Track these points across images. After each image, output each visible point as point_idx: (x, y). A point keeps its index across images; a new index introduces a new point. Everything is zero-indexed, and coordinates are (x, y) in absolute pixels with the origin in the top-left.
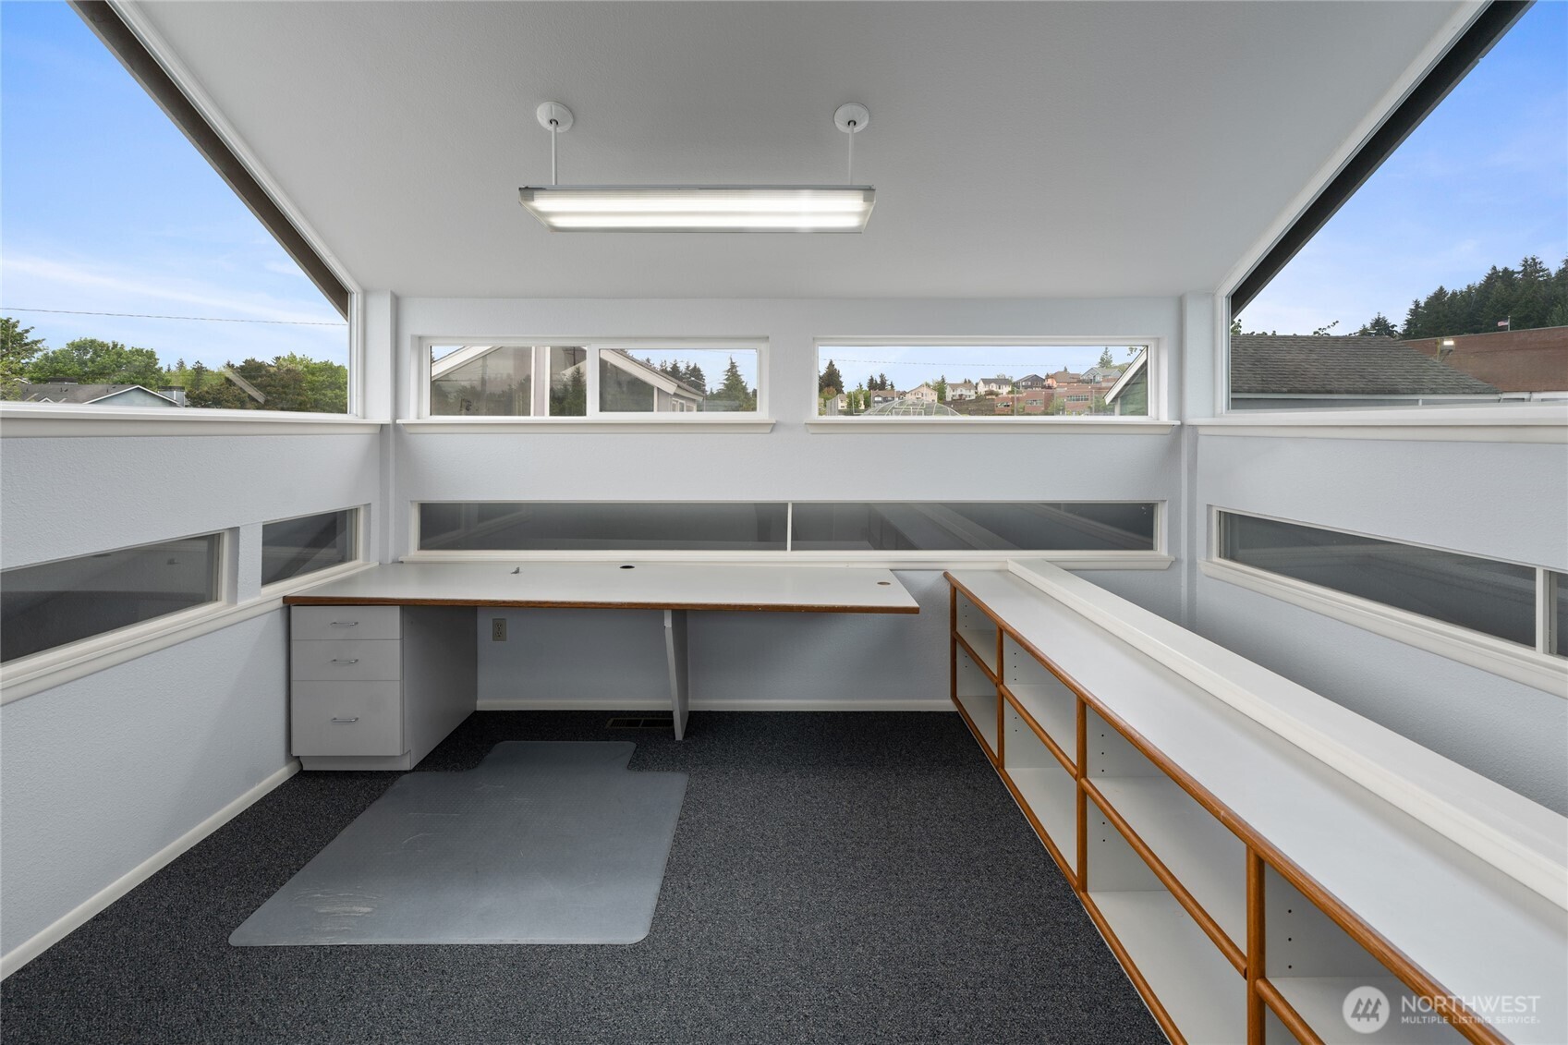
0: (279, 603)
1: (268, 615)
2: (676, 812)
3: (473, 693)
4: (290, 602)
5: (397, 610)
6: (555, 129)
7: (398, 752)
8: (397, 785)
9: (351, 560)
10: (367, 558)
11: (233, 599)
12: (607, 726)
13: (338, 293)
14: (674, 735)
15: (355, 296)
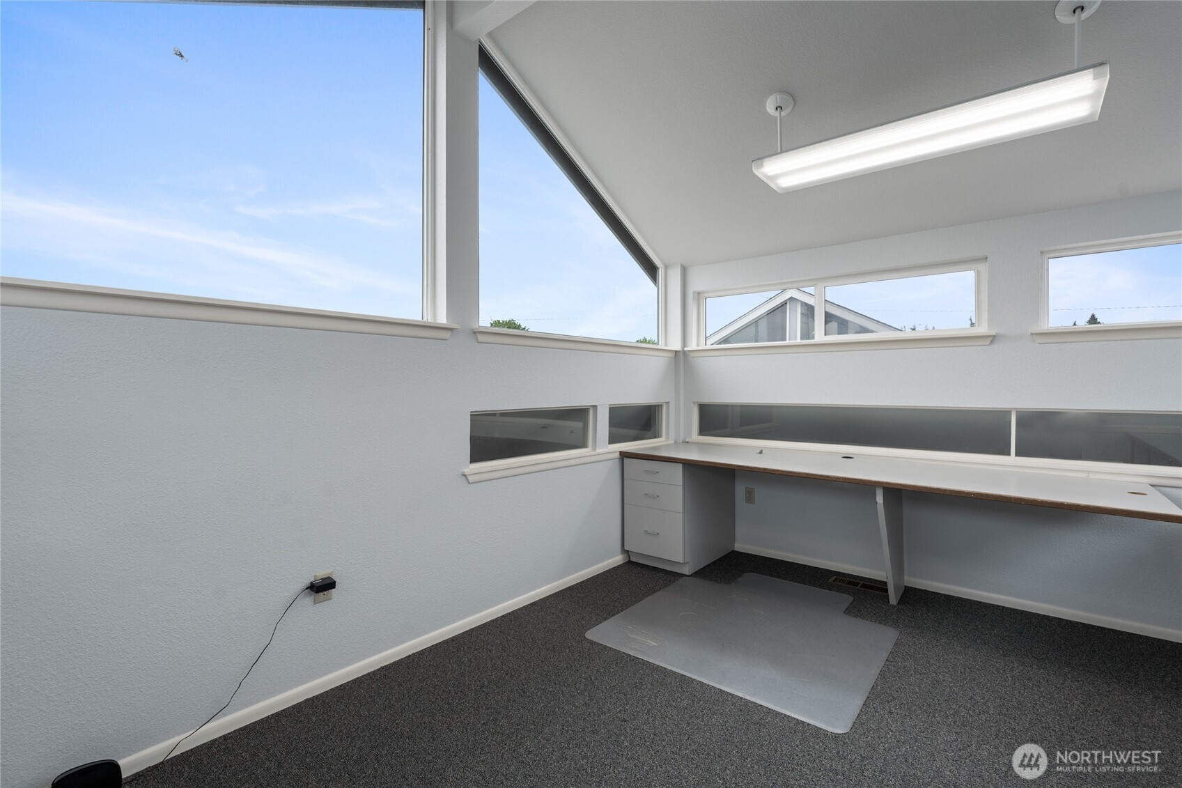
0: (617, 455)
1: (611, 462)
2: (885, 655)
3: (732, 537)
4: (624, 455)
5: (681, 464)
6: (780, 114)
7: (681, 560)
8: (680, 581)
9: (658, 437)
10: (667, 438)
11: (594, 448)
12: (830, 581)
13: (650, 268)
14: (888, 599)
15: (660, 270)
